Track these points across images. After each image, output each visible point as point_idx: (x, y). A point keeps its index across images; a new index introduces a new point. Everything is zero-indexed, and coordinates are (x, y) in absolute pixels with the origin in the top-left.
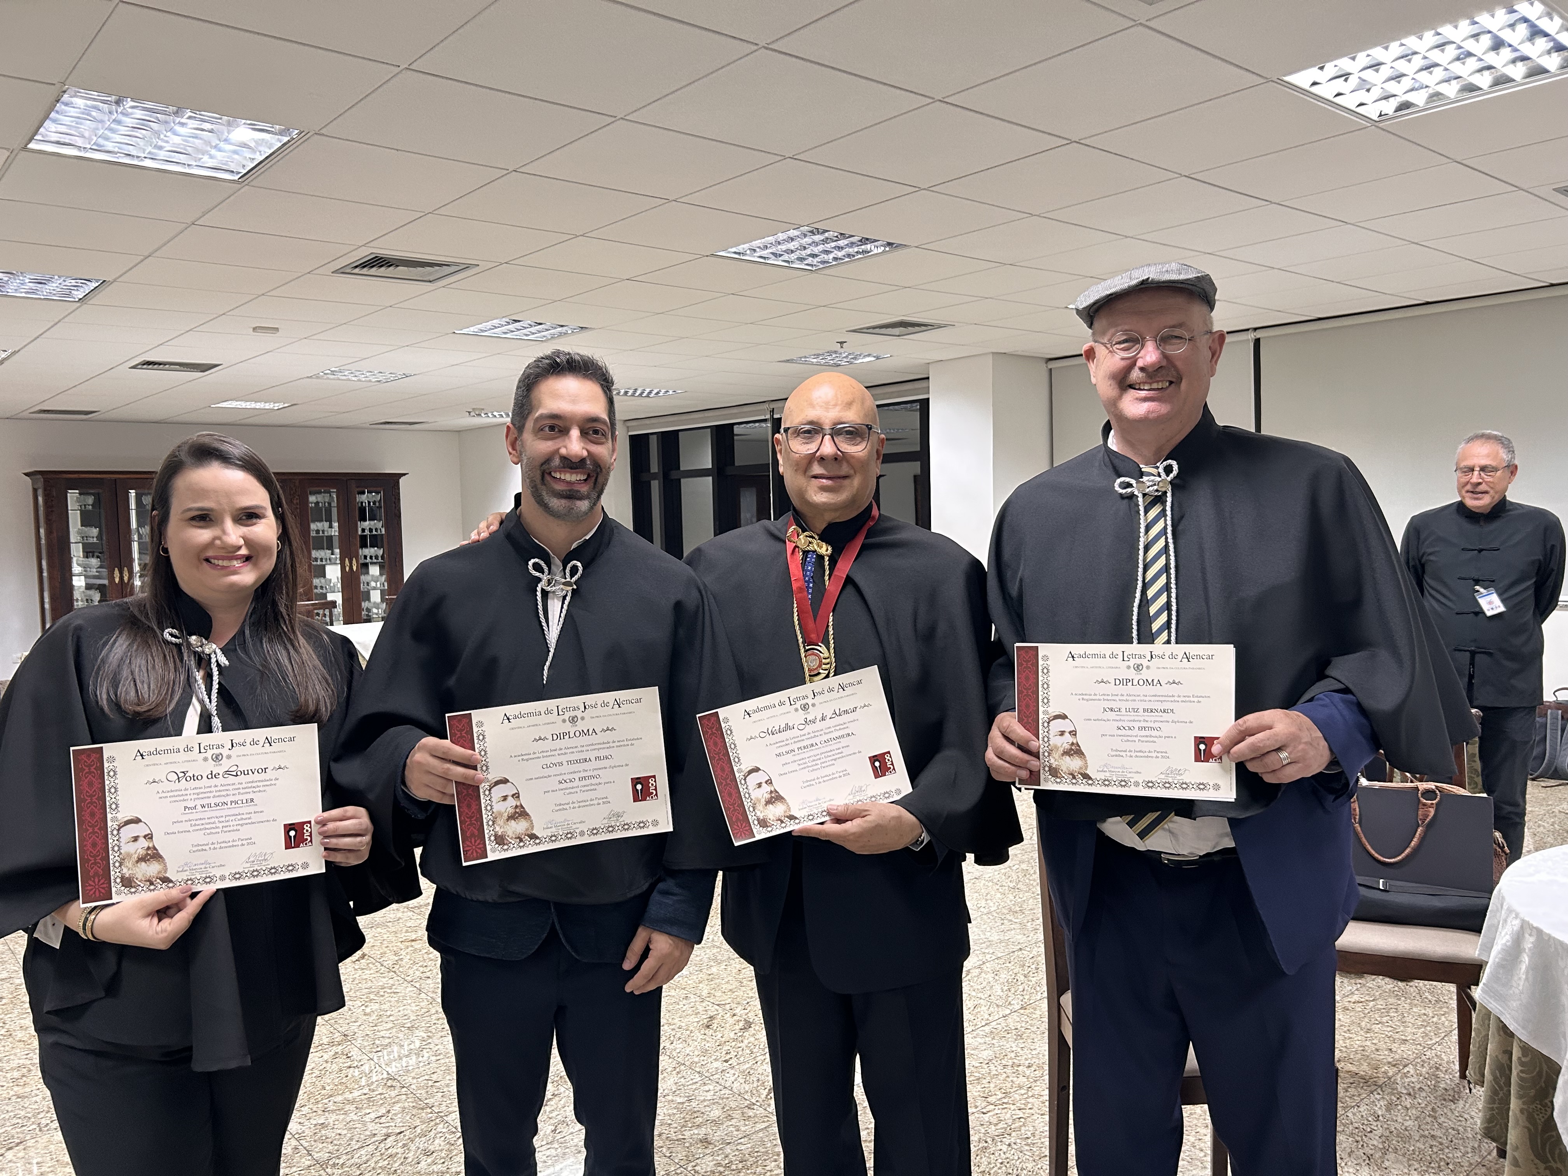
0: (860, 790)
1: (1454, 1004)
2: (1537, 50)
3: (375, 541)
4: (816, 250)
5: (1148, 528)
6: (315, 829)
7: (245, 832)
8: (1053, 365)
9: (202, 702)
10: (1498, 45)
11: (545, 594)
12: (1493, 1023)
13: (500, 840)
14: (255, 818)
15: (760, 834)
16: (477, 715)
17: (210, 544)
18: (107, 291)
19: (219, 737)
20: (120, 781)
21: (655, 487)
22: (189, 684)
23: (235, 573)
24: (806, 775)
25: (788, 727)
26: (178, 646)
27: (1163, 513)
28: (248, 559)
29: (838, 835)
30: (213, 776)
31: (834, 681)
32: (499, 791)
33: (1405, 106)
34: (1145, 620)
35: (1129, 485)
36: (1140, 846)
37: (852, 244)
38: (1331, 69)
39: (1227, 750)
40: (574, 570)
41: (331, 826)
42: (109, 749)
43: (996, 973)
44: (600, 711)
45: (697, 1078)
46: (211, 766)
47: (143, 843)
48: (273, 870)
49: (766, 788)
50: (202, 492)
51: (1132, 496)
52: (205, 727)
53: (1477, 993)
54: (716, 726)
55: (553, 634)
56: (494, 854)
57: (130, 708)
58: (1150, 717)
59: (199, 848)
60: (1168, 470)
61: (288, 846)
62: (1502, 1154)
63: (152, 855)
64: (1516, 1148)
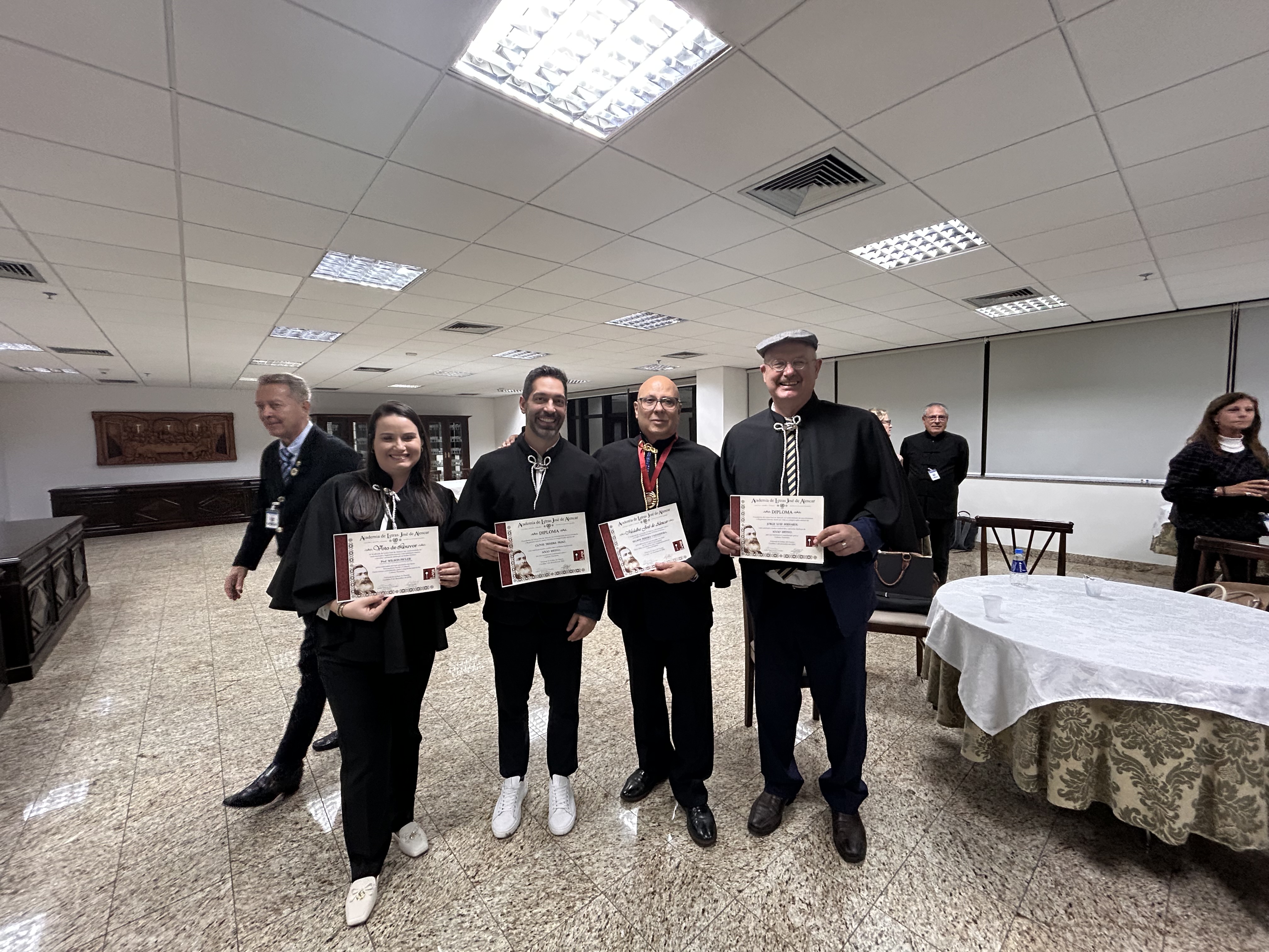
0: (669, 556)
1: (915, 644)
2: (955, 240)
3: (458, 445)
4: (648, 321)
5: (788, 445)
6: (437, 572)
7: (407, 572)
8: (749, 372)
9: (388, 516)
10: (940, 238)
11: (535, 471)
12: (932, 654)
13: (518, 577)
14: (411, 566)
15: (627, 575)
16: (508, 523)
17: (392, 449)
18: (344, 338)
19: (396, 531)
20: (354, 549)
21: (578, 422)
22: (383, 508)
23: (403, 461)
24: (645, 550)
25: (638, 530)
26: (379, 492)
27: (794, 438)
28: (407, 456)
29: (660, 576)
30: (393, 548)
31: (658, 510)
32: (517, 556)
33: (899, 264)
34: (786, 485)
35: (780, 426)
36: (783, 582)
37: (663, 319)
38: (869, 247)
39: (820, 541)
40: (547, 461)
41: (443, 570)
42: (350, 536)
43: (723, 631)
44: (560, 522)
45: (596, 675)
46: (392, 544)
47: (364, 576)
48: (419, 589)
49: (629, 556)
50: (389, 427)
51: (781, 431)
52: (390, 527)
53: (926, 640)
54: (606, 529)
55: (538, 488)
56: (515, 583)
57: (358, 518)
58: (787, 527)
59: (387, 579)
60: (797, 420)
61: (425, 579)
62: (935, 708)
63: (368, 581)
64: (942, 706)
